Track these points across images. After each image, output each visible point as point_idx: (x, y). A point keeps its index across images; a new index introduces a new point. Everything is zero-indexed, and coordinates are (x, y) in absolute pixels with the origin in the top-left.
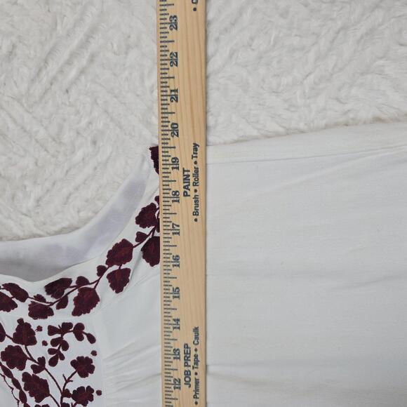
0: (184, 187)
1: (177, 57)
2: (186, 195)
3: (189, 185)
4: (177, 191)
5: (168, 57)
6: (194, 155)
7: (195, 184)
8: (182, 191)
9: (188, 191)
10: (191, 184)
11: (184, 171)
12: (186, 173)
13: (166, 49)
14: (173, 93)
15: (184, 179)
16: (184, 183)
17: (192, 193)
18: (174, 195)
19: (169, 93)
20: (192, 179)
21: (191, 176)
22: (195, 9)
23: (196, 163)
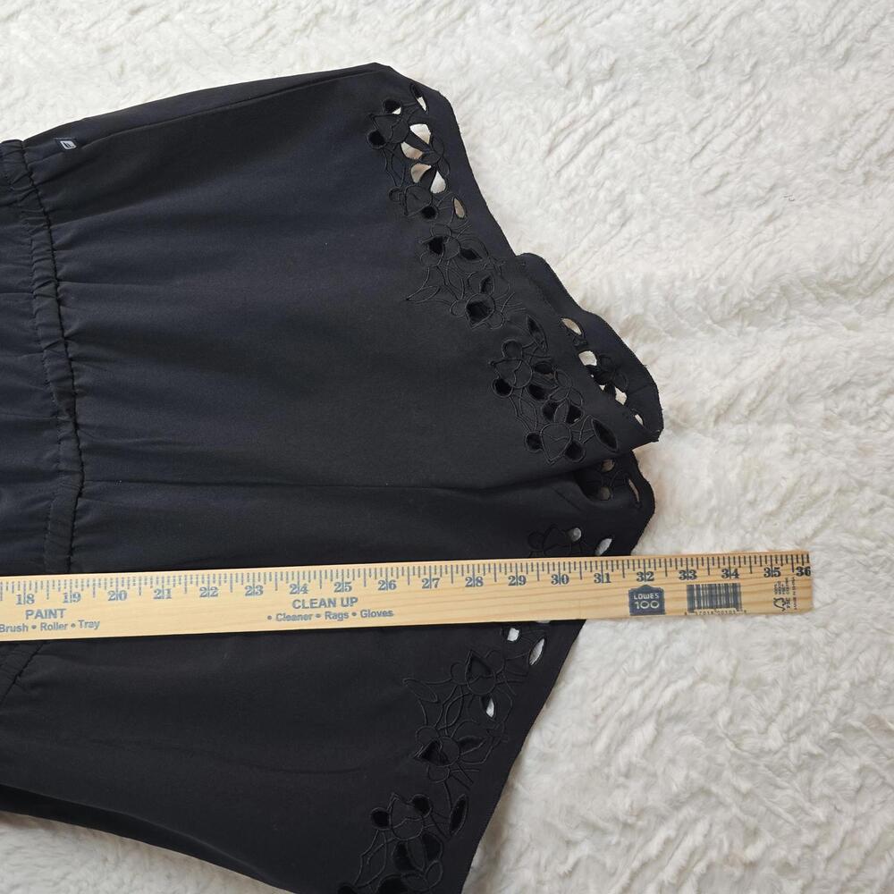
0: (39, 611)
1: (213, 596)
2: (28, 614)
3: (42, 618)
4: (33, 601)
5: (212, 585)
6: (83, 623)
7: (43, 626)
8: (35, 608)
9: (35, 615)
10: (43, 621)
11: (62, 610)
12: (59, 612)
13: (222, 583)
14: (166, 592)
15: (51, 612)
16: (46, 611)
17: (31, 621)
18: (28, 597)
19: (166, 587)
20: (50, 621)
21: (55, 620)
22: (269, 618)
23: (73, 625)
